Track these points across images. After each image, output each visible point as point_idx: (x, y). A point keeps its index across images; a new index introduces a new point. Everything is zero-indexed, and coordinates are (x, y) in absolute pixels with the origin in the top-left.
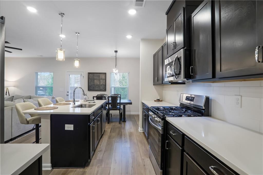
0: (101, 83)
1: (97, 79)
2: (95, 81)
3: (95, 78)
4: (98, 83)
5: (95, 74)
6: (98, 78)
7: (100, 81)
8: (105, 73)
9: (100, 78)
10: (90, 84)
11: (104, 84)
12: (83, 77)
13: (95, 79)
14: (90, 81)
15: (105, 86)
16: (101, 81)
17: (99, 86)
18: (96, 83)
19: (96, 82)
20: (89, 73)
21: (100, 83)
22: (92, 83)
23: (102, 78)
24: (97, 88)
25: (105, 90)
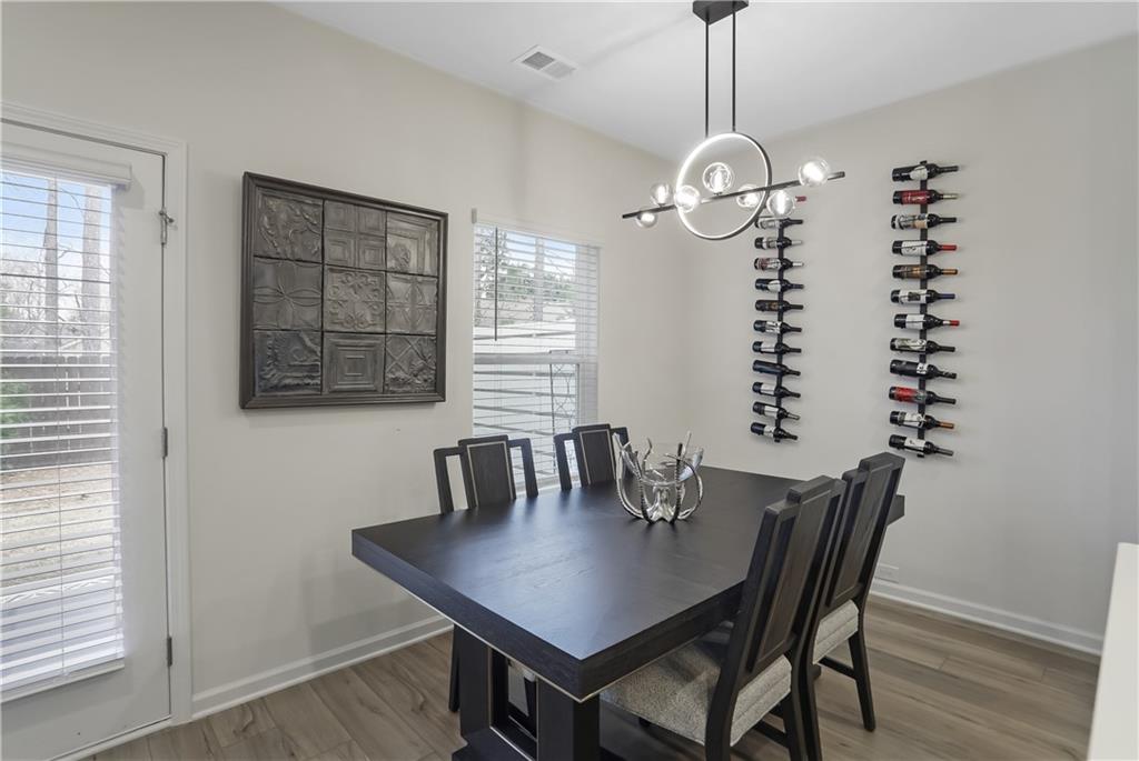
0: (400, 318)
1: (357, 270)
2: (335, 286)
3: (334, 252)
4: (368, 318)
5: (334, 211)
6: (367, 258)
7: (385, 294)
8: (439, 220)
9: (391, 264)
10: (263, 321)
12: (165, 219)
15: (429, 350)
16: (397, 288)
17: (374, 346)
18: (340, 312)
19: (349, 303)
21: (385, 317)
22: (290, 308)
23: (413, 266)
24: (355, 365)
25: (436, 390)
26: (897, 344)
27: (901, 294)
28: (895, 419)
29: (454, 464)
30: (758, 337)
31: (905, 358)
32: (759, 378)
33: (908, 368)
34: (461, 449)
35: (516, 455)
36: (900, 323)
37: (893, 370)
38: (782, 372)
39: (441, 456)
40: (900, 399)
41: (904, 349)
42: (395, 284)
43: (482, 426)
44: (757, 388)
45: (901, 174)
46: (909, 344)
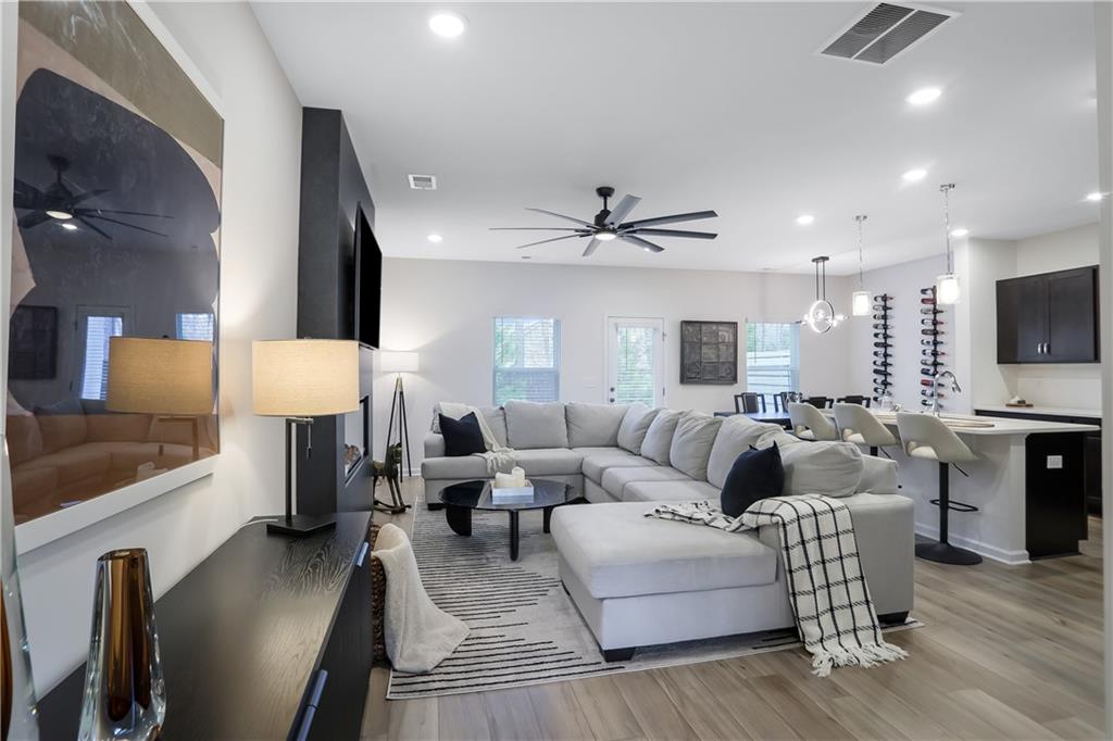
0: (722, 357)
1: (710, 344)
2: (705, 349)
3: (705, 339)
4: (714, 358)
5: (704, 327)
6: (713, 340)
7: (719, 350)
8: (735, 324)
9: (720, 340)
10: (686, 361)
11: (732, 360)
12: (664, 335)
13: (705, 344)
14: (687, 351)
15: (732, 367)
16: (722, 347)
17: (715, 367)
18: (706, 356)
19: (708, 353)
20: (686, 323)
21: (718, 356)
22: (693, 355)
23: (727, 340)
24: (710, 372)
25: (734, 379)
26: (923, 362)
27: (924, 341)
28: (923, 392)
29: (740, 399)
30: (876, 358)
31: (925, 367)
32: (876, 376)
33: (927, 371)
34: (742, 396)
35: (759, 399)
36: (924, 352)
37: (922, 373)
38: (886, 374)
39: (736, 397)
40: (924, 384)
41: (925, 364)
42: (721, 346)
43: (750, 390)
44: (875, 381)
45: (924, 291)
46: (927, 362)
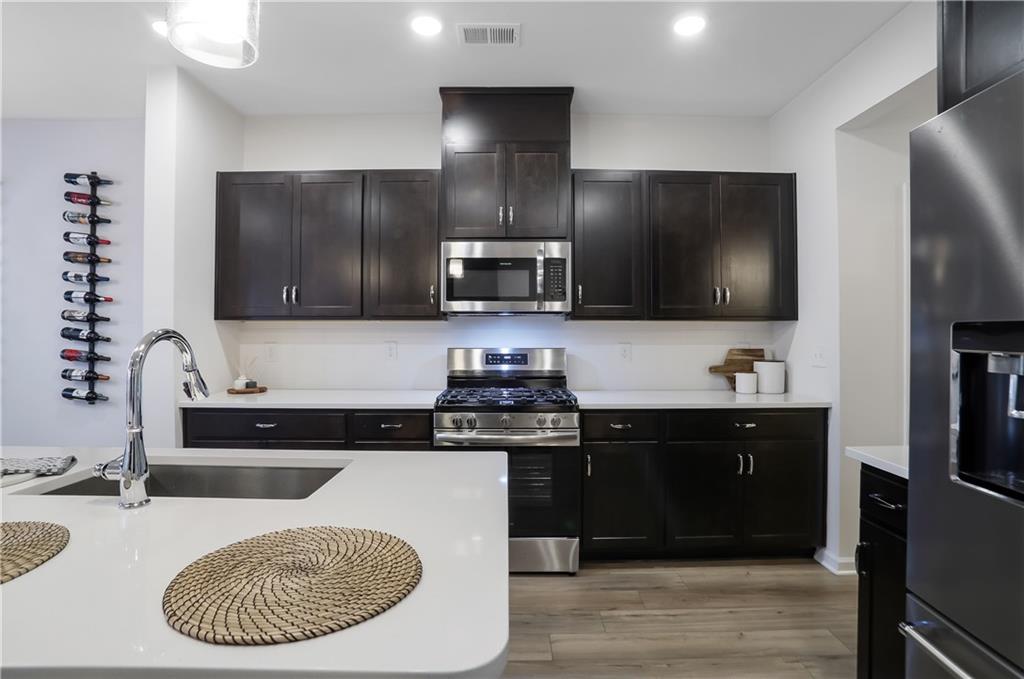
26: (66, 315)
27: (69, 275)
28: (66, 375)
31: (73, 325)
33: (75, 334)
37: (63, 336)
40: (69, 358)
41: (71, 319)
45: (71, 178)
46: (75, 314)
